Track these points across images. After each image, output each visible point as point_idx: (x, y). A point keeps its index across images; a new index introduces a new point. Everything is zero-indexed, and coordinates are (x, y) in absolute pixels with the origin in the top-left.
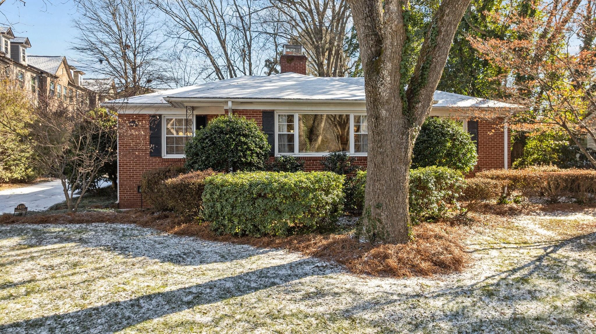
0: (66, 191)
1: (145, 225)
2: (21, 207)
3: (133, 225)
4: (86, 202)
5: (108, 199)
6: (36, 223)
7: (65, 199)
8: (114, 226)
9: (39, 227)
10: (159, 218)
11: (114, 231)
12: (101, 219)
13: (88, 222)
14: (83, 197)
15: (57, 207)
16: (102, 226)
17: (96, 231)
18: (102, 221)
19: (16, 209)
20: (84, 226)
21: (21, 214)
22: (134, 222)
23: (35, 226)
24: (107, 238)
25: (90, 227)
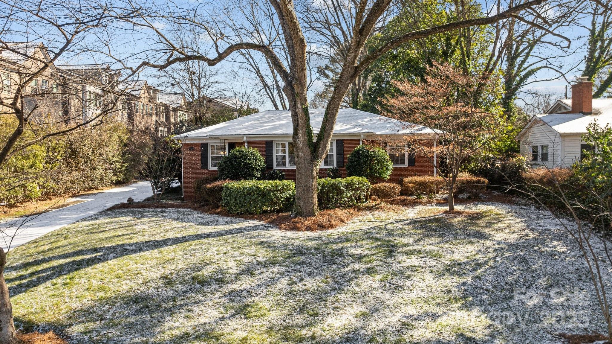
0: (153, 190)
1: (195, 209)
2: (130, 199)
3: (189, 209)
4: (164, 196)
5: (178, 195)
6: (139, 208)
7: (152, 194)
8: (179, 209)
9: (141, 210)
10: (203, 206)
11: (179, 212)
12: (172, 206)
13: (166, 208)
14: (163, 194)
15: (148, 199)
16: (173, 210)
17: (170, 212)
18: (173, 207)
19: (128, 200)
20: (164, 209)
21: (130, 203)
22: (190, 208)
23: (139, 209)
24: (175, 215)
25: (166, 210)
